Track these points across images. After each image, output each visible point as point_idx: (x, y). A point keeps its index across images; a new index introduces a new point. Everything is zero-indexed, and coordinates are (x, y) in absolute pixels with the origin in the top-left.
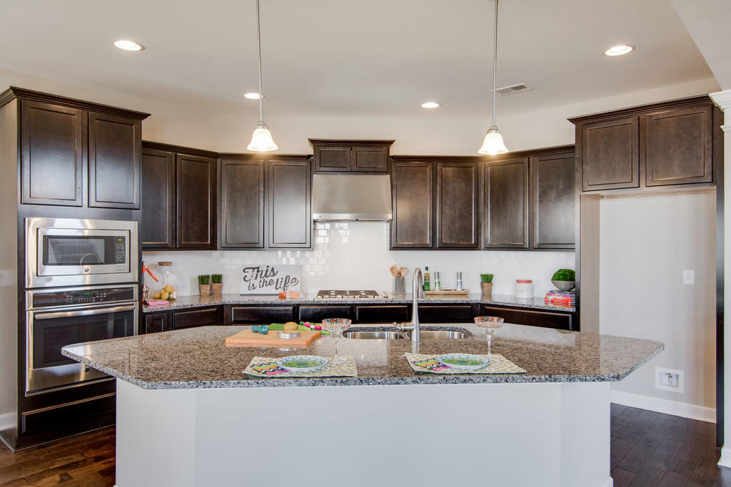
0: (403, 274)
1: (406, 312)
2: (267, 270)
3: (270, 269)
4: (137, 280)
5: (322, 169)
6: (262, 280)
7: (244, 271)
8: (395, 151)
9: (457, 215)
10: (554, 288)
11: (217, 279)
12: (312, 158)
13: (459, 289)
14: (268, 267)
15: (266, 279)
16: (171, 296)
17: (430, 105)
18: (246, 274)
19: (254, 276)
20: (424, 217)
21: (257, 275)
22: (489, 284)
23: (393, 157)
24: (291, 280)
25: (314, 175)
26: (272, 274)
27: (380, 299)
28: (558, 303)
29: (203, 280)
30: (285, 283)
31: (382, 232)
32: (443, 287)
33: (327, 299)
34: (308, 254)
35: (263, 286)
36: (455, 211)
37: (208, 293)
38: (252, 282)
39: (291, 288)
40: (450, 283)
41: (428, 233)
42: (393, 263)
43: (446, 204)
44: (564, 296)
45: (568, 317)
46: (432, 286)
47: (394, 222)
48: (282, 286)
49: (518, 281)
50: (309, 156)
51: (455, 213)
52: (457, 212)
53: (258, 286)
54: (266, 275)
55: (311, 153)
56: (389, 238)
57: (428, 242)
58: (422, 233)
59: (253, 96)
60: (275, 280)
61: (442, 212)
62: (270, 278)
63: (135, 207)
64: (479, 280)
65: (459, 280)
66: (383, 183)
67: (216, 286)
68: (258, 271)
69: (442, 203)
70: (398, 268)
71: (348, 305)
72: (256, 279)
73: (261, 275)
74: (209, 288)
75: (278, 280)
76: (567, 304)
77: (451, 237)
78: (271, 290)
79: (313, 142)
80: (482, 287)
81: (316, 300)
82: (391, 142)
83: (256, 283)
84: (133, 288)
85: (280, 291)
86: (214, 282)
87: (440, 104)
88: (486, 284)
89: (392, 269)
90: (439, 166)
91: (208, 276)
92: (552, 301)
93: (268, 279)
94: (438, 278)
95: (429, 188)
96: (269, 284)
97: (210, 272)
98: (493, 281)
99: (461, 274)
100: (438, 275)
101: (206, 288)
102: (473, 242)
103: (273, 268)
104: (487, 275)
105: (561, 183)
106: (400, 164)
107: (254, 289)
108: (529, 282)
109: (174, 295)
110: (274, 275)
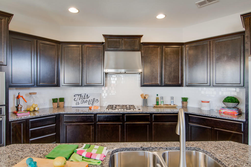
0: (146, 98)
1: (150, 117)
2: (85, 96)
3: (86, 95)
4: (5, 104)
5: (109, 49)
6: (82, 100)
7: (74, 96)
8: (143, 40)
9: (172, 70)
10: (224, 106)
11: (62, 100)
12: (104, 44)
13: (172, 105)
14: (85, 94)
15: (84, 100)
16: (35, 109)
17: (161, 16)
18: (75, 97)
19: (79, 98)
20: (157, 71)
21: (80, 98)
22: (186, 102)
23: (142, 43)
24: (95, 100)
25: (105, 52)
26: (87, 98)
27: (136, 111)
28: (228, 114)
29: (54, 101)
30: (93, 102)
31: (137, 79)
32: (165, 103)
33: (111, 111)
34: (103, 88)
35: (82, 103)
36: (171, 68)
37: (57, 106)
38: (78, 101)
39: (95, 104)
40: (168, 101)
41: (159, 79)
42: (141, 92)
43: (167, 65)
44: (231, 111)
45: (241, 124)
46: (159, 103)
47: (143, 73)
48: (91, 103)
49: (202, 102)
50: (103, 43)
51: (171, 70)
52: (172, 69)
53: (80, 103)
54: (84, 98)
55: (104, 41)
56: (140, 81)
57: (159, 83)
58: (156, 79)
59: (73, 10)
60: (88, 100)
61: (165, 69)
62: (86, 99)
63: (4, 64)
64: (181, 100)
65: (172, 100)
66: (137, 55)
67: (61, 103)
68: (81, 96)
69: (165, 64)
70: (144, 95)
71: (121, 114)
72: (80, 100)
73: (82, 98)
74: (57, 104)
75: (89, 100)
76: (234, 115)
77: (169, 81)
78: (86, 105)
79: (105, 36)
80: (183, 103)
81: (106, 111)
82: (141, 36)
83: (80, 102)
84: (1, 108)
85: (90, 106)
86: (60, 101)
87: (166, 16)
88: (185, 102)
89: (142, 95)
90: (164, 47)
91: (57, 99)
92: (224, 113)
93: (85, 100)
94: (163, 99)
95: (159, 57)
96: (86, 102)
97: (58, 96)
98: (187, 101)
99: (173, 97)
100: (162, 98)
101: (56, 104)
102: (180, 83)
103: (87, 95)
104: (185, 98)
105: (230, 53)
106: (146, 46)
107: (79, 104)
108: (208, 102)
109: (36, 109)
110: (88, 98)
